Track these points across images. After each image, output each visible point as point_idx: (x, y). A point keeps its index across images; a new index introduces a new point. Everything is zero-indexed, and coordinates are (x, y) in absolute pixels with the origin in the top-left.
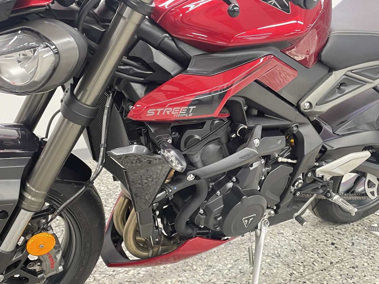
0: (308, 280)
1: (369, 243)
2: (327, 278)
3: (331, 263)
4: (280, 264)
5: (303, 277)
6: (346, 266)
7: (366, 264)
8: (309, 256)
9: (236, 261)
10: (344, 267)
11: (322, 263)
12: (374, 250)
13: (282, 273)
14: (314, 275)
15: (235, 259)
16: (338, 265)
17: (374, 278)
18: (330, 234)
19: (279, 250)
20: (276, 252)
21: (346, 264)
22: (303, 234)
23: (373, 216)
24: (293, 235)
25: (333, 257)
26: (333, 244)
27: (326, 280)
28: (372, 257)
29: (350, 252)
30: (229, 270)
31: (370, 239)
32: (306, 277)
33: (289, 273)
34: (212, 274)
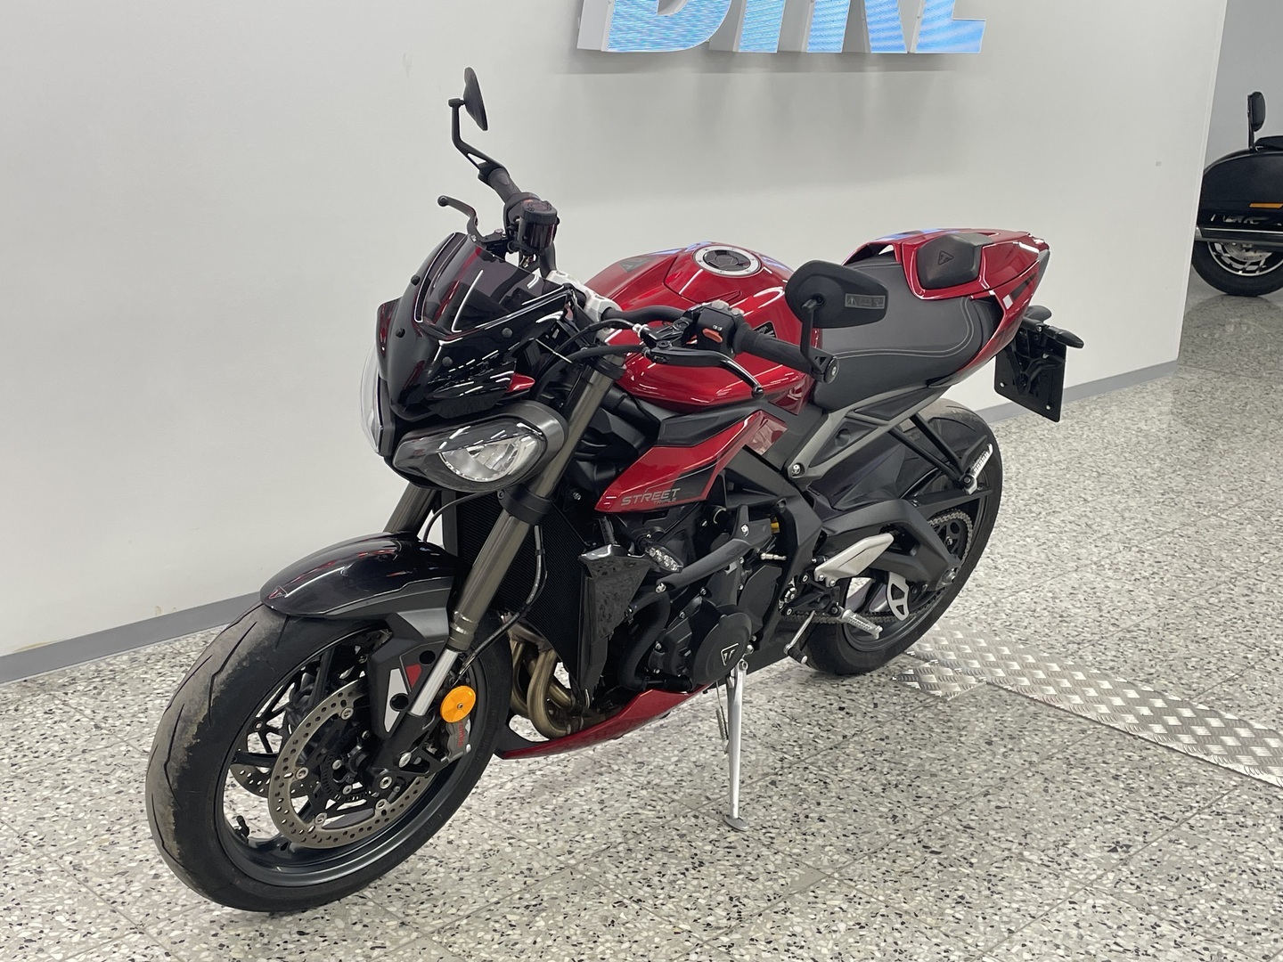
0: (812, 764)
1: (902, 702)
2: (841, 759)
3: (845, 737)
4: (759, 747)
5: (803, 761)
6: (869, 739)
7: (901, 733)
8: (804, 731)
9: (682, 751)
10: (867, 740)
11: (829, 738)
12: (912, 710)
13: (767, 758)
14: (819, 757)
15: (681, 748)
16: (856, 738)
17: (917, 750)
18: (833, 694)
19: (752, 727)
20: (747, 731)
21: (869, 736)
22: (787, 699)
23: (903, 658)
24: (769, 702)
25: (845, 729)
26: (841, 709)
27: (840, 761)
28: (910, 721)
29: (872, 717)
30: (676, 765)
31: (903, 695)
32: (807, 761)
33: (778, 758)
34: (649, 773)
